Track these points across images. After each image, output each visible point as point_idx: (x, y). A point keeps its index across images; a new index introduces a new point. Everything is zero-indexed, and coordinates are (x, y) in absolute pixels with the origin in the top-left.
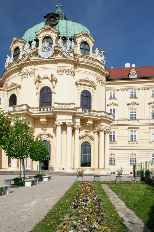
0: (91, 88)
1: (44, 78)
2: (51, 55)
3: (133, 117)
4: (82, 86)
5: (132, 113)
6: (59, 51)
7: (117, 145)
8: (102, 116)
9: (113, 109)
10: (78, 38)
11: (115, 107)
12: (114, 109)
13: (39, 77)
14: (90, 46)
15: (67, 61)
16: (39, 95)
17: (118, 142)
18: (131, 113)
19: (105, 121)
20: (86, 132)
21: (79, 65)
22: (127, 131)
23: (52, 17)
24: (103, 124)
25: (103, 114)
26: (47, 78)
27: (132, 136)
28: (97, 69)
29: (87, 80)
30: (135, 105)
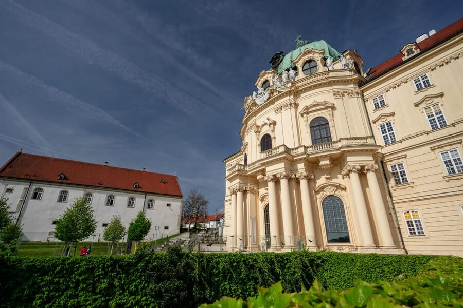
0: (326, 111)
1: (263, 125)
2: (267, 97)
3: (437, 122)
4: (310, 114)
5: (432, 115)
6: (273, 90)
7: (417, 189)
8: (342, 147)
9: (387, 124)
10: (297, 62)
11: (389, 119)
12: (389, 124)
13: (258, 127)
14: (316, 61)
15: (283, 95)
16: (260, 147)
17: (417, 182)
18: (429, 117)
19: (354, 153)
20: (327, 178)
21: (301, 90)
22: (432, 155)
23: (276, 58)
24: (349, 159)
25: (344, 143)
26: (266, 124)
27: (448, 163)
28: (330, 82)
29: (315, 103)
30: (434, 99)
